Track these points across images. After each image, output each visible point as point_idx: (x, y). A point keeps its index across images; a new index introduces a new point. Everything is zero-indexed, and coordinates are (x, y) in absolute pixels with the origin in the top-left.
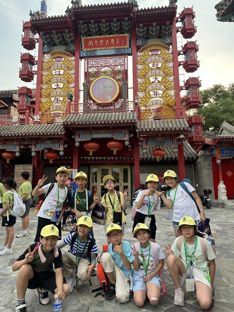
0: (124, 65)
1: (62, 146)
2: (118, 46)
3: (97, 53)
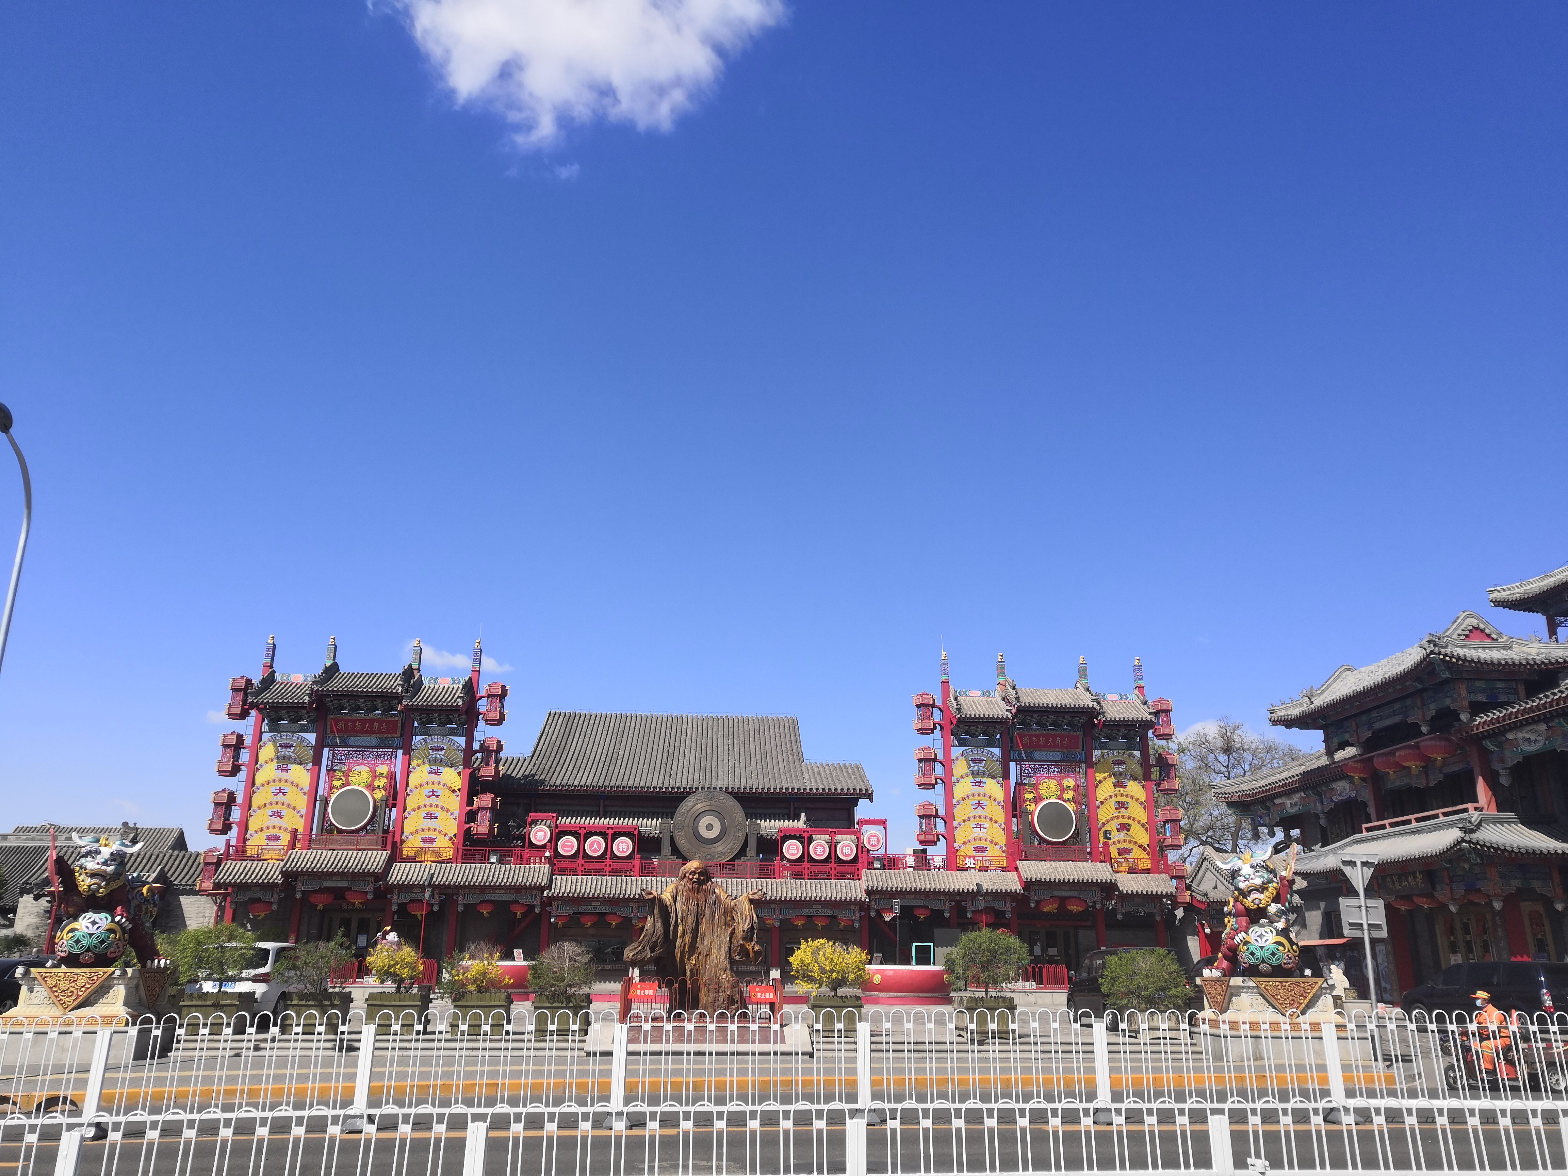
1: (1008, 904)
2: (1066, 747)
3: (1035, 756)
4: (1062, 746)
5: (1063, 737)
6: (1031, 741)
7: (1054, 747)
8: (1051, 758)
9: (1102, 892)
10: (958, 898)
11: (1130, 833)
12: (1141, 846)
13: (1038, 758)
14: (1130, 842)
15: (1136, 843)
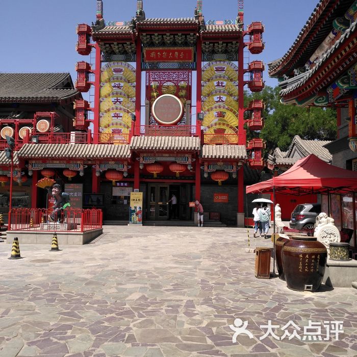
0: (188, 80)
1: (125, 167)
2: (181, 59)
3: (160, 66)
4: (179, 58)
5: (179, 52)
6: (157, 55)
7: (174, 58)
8: (171, 67)
9: (193, 157)
10: (90, 162)
11: (225, 118)
12: (231, 127)
13: (161, 67)
14: (224, 124)
15: (228, 125)
